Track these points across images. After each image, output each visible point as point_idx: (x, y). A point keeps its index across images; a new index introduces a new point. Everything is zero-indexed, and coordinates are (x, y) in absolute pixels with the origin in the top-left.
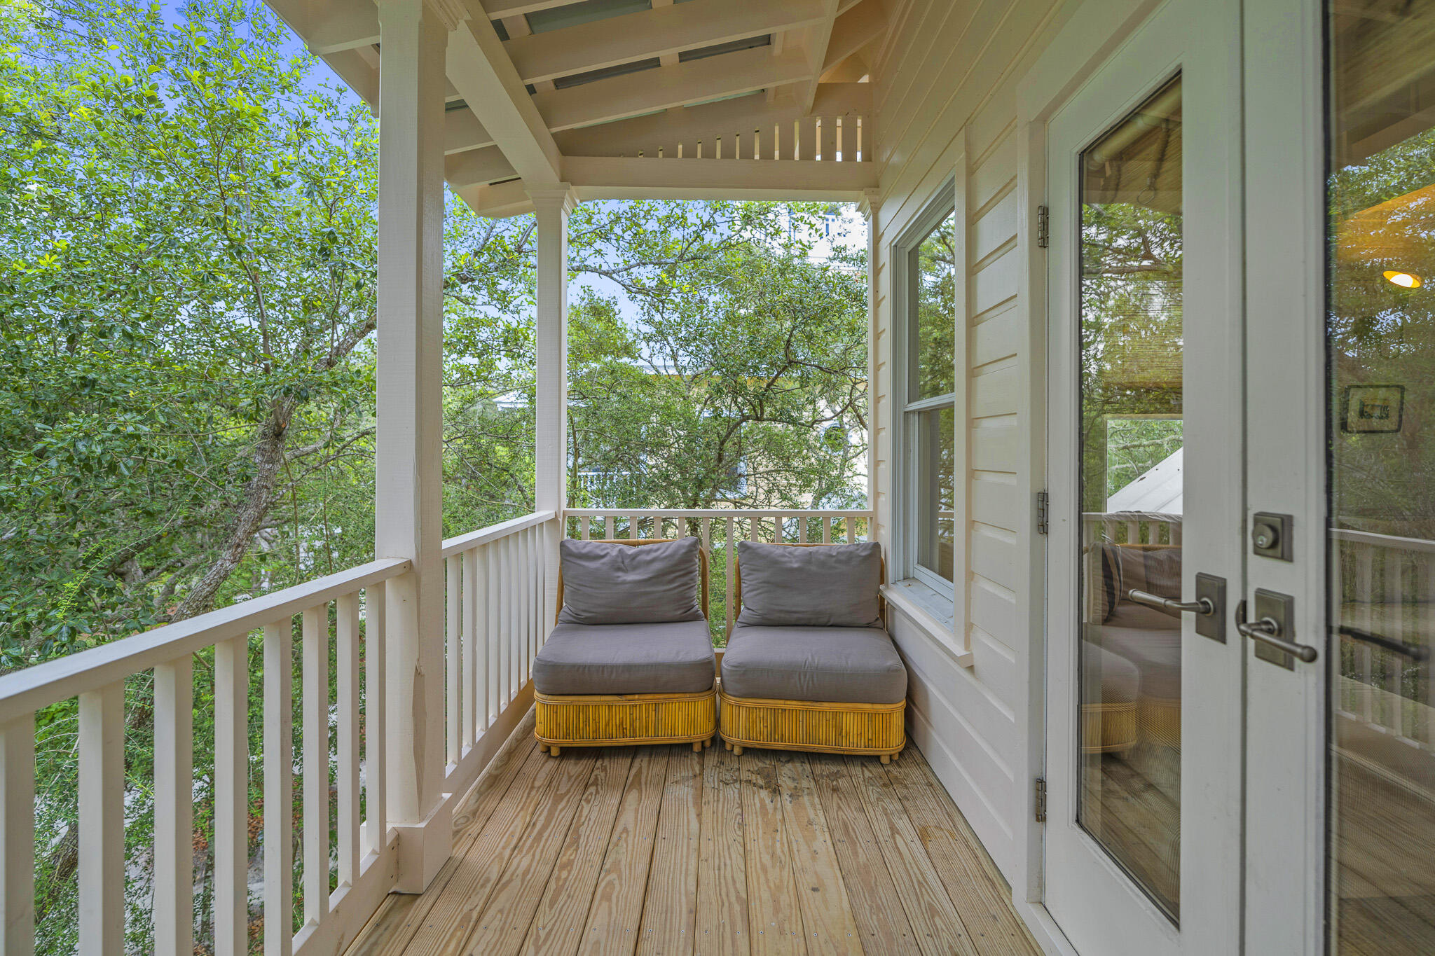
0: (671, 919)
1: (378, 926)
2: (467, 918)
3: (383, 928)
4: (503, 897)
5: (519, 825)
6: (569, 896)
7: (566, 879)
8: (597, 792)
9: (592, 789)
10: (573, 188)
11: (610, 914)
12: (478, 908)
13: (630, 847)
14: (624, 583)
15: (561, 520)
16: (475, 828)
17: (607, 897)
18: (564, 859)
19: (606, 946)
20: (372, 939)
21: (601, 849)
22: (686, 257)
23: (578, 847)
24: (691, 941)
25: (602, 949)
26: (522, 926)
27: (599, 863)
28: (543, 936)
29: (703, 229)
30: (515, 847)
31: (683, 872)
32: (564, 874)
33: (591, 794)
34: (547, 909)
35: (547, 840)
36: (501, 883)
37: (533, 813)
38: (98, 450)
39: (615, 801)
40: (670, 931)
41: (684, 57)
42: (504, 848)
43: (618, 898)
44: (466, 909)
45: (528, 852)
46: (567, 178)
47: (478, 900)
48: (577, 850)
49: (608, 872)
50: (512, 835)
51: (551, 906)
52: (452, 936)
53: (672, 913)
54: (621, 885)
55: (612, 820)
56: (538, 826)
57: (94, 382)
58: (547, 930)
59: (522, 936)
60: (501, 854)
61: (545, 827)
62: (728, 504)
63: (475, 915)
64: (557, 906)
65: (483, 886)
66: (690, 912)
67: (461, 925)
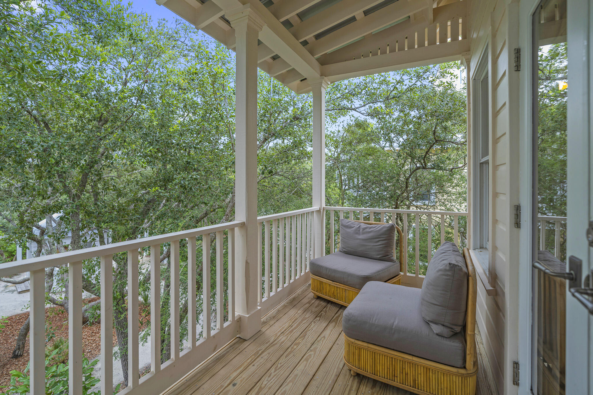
0: (328, 376)
1: (231, 346)
2: (258, 352)
3: (232, 348)
4: (272, 348)
5: (287, 325)
6: (293, 355)
7: (295, 349)
8: (320, 320)
9: (318, 318)
10: (326, 78)
11: (305, 366)
12: (262, 350)
13: (323, 344)
14: (358, 239)
15: (322, 211)
16: (272, 323)
17: (307, 360)
18: (297, 341)
19: (299, 377)
20: (228, 350)
21: (312, 342)
22: (390, 97)
23: (304, 338)
24: (332, 386)
25: (297, 378)
26: (274, 361)
27: (309, 346)
28: (279, 367)
29: (397, 84)
30: (283, 333)
31: (340, 360)
32: (295, 347)
33: (317, 320)
34: (284, 358)
35: (294, 333)
36: (272, 344)
37: (293, 322)
38: (187, 183)
39: (325, 325)
40: (325, 380)
41: (366, 13)
42: (279, 332)
43: (311, 361)
44: (258, 349)
45: (285, 336)
46: (323, 74)
47: (263, 347)
48: (303, 340)
49: (311, 351)
50: (283, 328)
51: (286, 357)
52: (251, 357)
53: (329, 373)
54: (314, 357)
55: (320, 332)
56: (293, 327)
57: (190, 162)
58: (282, 365)
59: (272, 364)
60: (277, 333)
61: (295, 328)
62: (414, 207)
63: (260, 352)
64: (288, 358)
65: (267, 343)
66: (336, 375)
67: (254, 354)
